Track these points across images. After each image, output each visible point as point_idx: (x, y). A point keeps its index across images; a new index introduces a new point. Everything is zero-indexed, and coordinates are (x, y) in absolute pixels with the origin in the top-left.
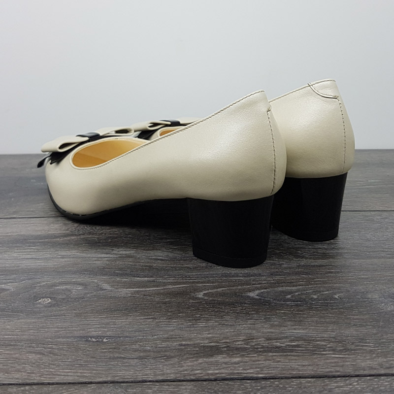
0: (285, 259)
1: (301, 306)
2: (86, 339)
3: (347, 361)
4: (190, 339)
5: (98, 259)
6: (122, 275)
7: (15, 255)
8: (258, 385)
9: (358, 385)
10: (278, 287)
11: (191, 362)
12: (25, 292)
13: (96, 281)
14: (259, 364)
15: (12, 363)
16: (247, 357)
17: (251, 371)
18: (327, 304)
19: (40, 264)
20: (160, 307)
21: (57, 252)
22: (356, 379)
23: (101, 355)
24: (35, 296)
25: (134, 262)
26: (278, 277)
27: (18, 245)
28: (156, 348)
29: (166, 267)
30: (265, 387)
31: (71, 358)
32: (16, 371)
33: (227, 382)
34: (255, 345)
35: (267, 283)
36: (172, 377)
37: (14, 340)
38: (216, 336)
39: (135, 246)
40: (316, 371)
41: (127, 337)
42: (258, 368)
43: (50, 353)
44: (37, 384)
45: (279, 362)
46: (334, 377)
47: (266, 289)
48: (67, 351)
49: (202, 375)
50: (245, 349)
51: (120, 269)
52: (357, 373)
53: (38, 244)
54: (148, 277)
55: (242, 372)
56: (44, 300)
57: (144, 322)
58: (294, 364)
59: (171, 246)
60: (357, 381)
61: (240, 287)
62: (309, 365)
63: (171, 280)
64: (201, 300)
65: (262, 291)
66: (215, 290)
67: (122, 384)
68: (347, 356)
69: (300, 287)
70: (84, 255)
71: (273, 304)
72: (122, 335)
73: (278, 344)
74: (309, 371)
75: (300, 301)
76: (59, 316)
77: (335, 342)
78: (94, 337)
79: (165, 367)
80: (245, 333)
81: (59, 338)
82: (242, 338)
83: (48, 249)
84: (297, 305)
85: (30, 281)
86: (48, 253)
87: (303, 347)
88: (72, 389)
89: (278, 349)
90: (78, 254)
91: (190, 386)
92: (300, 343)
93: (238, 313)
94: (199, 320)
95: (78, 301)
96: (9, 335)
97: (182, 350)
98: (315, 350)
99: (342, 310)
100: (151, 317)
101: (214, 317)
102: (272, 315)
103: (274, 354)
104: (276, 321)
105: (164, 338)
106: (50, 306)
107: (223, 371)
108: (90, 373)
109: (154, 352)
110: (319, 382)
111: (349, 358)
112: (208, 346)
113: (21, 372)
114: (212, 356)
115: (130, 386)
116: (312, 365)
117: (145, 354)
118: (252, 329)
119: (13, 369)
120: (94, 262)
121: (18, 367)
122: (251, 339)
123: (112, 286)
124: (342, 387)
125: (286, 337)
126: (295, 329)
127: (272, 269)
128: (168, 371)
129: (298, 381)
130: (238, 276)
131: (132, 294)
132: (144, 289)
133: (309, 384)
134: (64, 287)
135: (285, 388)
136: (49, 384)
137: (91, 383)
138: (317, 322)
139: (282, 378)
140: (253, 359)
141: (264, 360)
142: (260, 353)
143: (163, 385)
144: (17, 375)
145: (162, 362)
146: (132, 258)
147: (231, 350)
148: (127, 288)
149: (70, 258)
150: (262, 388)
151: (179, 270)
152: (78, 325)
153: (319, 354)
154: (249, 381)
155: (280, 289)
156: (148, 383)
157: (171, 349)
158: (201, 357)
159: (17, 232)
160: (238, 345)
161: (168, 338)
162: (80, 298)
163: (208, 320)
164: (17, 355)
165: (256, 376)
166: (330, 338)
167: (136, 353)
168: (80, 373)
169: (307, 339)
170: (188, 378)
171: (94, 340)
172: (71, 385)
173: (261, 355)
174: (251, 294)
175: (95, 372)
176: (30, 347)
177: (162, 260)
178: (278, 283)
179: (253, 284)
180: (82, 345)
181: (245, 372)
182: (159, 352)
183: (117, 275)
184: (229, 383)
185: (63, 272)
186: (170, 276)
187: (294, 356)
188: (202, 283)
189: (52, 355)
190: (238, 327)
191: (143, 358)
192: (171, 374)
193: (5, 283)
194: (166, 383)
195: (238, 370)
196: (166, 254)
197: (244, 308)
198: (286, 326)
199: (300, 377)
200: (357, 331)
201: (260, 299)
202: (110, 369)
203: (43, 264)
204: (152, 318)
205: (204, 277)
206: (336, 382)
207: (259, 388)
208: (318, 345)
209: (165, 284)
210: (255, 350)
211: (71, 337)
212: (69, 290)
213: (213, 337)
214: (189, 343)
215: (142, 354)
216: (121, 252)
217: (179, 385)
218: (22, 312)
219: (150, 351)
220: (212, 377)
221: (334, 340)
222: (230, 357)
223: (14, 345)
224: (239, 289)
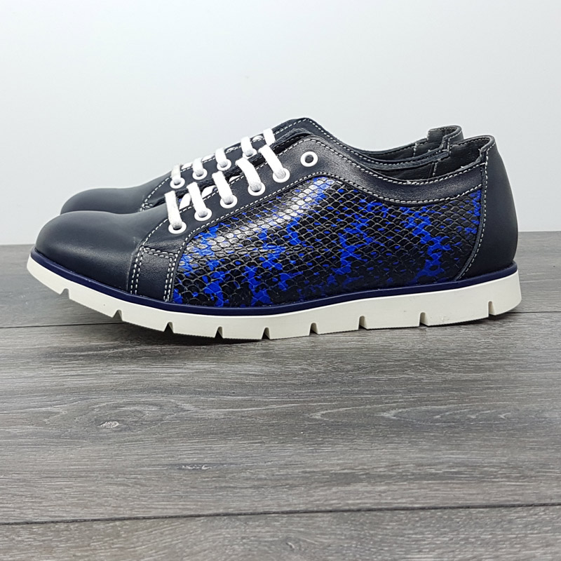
0: (425, 372)
1: (455, 427)
2: (180, 467)
3: (527, 490)
4: (316, 466)
5: (169, 375)
6: (205, 393)
7: (54, 371)
8: (416, 516)
9: (545, 514)
10: (421, 406)
11: (322, 491)
12: (82, 415)
13: (172, 400)
14: (412, 493)
15: (89, 497)
16: (395, 485)
17: (404, 501)
18: (490, 426)
19: (90, 382)
20: (267, 430)
21: (110, 367)
22: (542, 508)
23: (204, 484)
24: (95, 420)
25: (218, 378)
26: (418, 395)
27: (53, 359)
28: (273, 475)
29: (263, 383)
30: (425, 519)
31: (166, 489)
32: (97, 505)
33: (374, 513)
34: (403, 472)
35: (405, 402)
36: (302, 507)
37: (84, 471)
38: (349, 462)
39: (213, 359)
40: (488, 500)
41: (231, 464)
42: (412, 497)
43: (136, 483)
44: (129, 519)
45: (437, 490)
46: (513, 506)
47: (404, 408)
48: (158, 481)
49: (340, 505)
50: (391, 476)
51: (202, 386)
52: (543, 502)
53: (81, 358)
54: (242, 396)
55: (391, 501)
56: (109, 423)
57: (249, 447)
58: (457, 493)
59: (264, 359)
60: (544, 511)
61: (368, 407)
62: (478, 494)
63: (274, 399)
64: (319, 422)
65: (400, 410)
66: (336, 410)
67: (239, 517)
68: (526, 484)
69: (451, 406)
70: (148, 370)
71: (417, 426)
72: (224, 462)
73: (433, 471)
74: (479, 500)
75: (453, 422)
76: (136, 441)
77: (509, 468)
78: (189, 465)
79: (290, 497)
80: (387, 459)
81: (144, 467)
82: (384, 464)
83: (97, 363)
84: (450, 427)
85: (84, 402)
86: (98, 369)
87: (467, 474)
88: (176, 523)
89: (434, 476)
90: (139, 369)
91: (327, 517)
92: (462, 469)
93: (372, 436)
94: (323, 444)
95: (156, 424)
96: (75, 465)
97: (307, 478)
98: (483, 478)
99: (512, 432)
100: (257, 441)
101: (341, 441)
102: (418, 438)
103: (430, 482)
104: (425, 445)
105: (281, 465)
106: (121, 431)
107: (366, 501)
108: (195, 505)
109: (271, 480)
110: (494, 512)
111: (529, 485)
112: (340, 473)
113: (104, 506)
114: (348, 484)
115: (251, 518)
116: (482, 494)
117: (260, 483)
118: (394, 454)
119: (92, 503)
120: (164, 379)
121: (99, 501)
122: (396, 465)
123: (196, 406)
124: (525, 517)
125: (442, 463)
126: (452, 454)
127: (408, 385)
128: (295, 502)
129: (467, 511)
130: (363, 394)
131: (225, 415)
132: (239, 410)
133: (482, 515)
134: (132, 408)
135: (450, 519)
136: (144, 518)
137: (199, 516)
138: (481, 446)
139: (445, 508)
140: (404, 487)
141: (418, 489)
142: (412, 481)
143: (292, 517)
144: (101, 510)
145: (285, 492)
146: (213, 373)
147: (371, 478)
148: (217, 409)
149: (129, 373)
150: (421, 519)
151: (282, 387)
152: (164, 451)
153: (489, 482)
154: (402, 512)
155: (424, 408)
156: (273, 515)
157: (293, 478)
158: (334, 485)
159: (48, 344)
160: (381, 472)
161: (286, 465)
162: (158, 420)
163: (333, 444)
164: (93, 488)
165: (410, 506)
166: (501, 463)
167: (248, 482)
168: (182, 505)
169: (470, 464)
170: (323, 509)
171: (189, 468)
172: (174, 519)
173: (413, 483)
174: (386, 415)
175: (200, 503)
176: (107, 478)
177: (256, 375)
178: (420, 401)
179: (386, 403)
180: (176, 474)
181: (395, 502)
182: (278, 480)
183: (199, 394)
184: (378, 514)
185: (125, 390)
186: (273, 395)
187: (457, 484)
188: (316, 402)
189: (139, 486)
190: (376, 452)
191: (259, 488)
192: (299, 504)
193: (51, 406)
194: (296, 515)
195: (386, 499)
196: (259, 368)
197: (380, 430)
198: (440, 451)
199: (468, 507)
200: (534, 455)
201: (398, 420)
202: (219, 500)
203: (95, 382)
204: (259, 443)
205: (318, 395)
206: (516, 512)
207: (417, 519)
208: (486, 471)
209: (266, 404)
210: (403, 477)
211: (158, 465)
212: (140, 412)
213: (347, 463)
214: (315, 470)
215: (256, 483)
216: (197, 366)
217: (313, 517)
218: (83, 438)
219: (266, 479)
220: (355, 508)
221: (506, 466)
222: (372, 486)
223: (87, 477)
224: (369, 409)
